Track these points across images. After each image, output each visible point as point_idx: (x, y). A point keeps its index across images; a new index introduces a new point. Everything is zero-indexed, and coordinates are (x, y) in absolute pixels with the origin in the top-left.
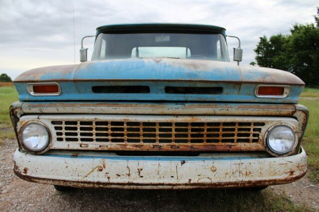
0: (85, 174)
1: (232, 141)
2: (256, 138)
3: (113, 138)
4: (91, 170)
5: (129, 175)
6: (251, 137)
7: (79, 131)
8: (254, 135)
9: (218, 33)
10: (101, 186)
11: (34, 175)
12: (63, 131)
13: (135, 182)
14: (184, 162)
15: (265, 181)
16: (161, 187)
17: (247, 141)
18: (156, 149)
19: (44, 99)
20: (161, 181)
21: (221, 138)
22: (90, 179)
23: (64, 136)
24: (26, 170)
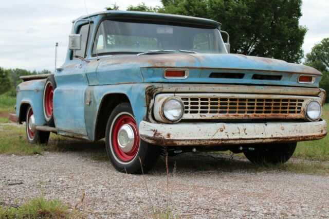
0: (213, 134)
1: (286, 112)
2: (299, 110)
3: (221, 110)
4: (216, 131)
5: (239, 133)
6: (296, 110)
7: (199, 106)
8: (298, 108)
9: (215, 28)
10: (223, 142)
11: (176, 138)
12: (189, 105)
13: (243, 137)
14: (266, 125)
15: (310, 136)
16: (257, 141)
17: (294, 112)
18: (246, 118)
19: (174, 81)
20: (258, 137)
21: (280, 110)
22: (216, 137)
23: (189, 110)
24: (169, 135)
